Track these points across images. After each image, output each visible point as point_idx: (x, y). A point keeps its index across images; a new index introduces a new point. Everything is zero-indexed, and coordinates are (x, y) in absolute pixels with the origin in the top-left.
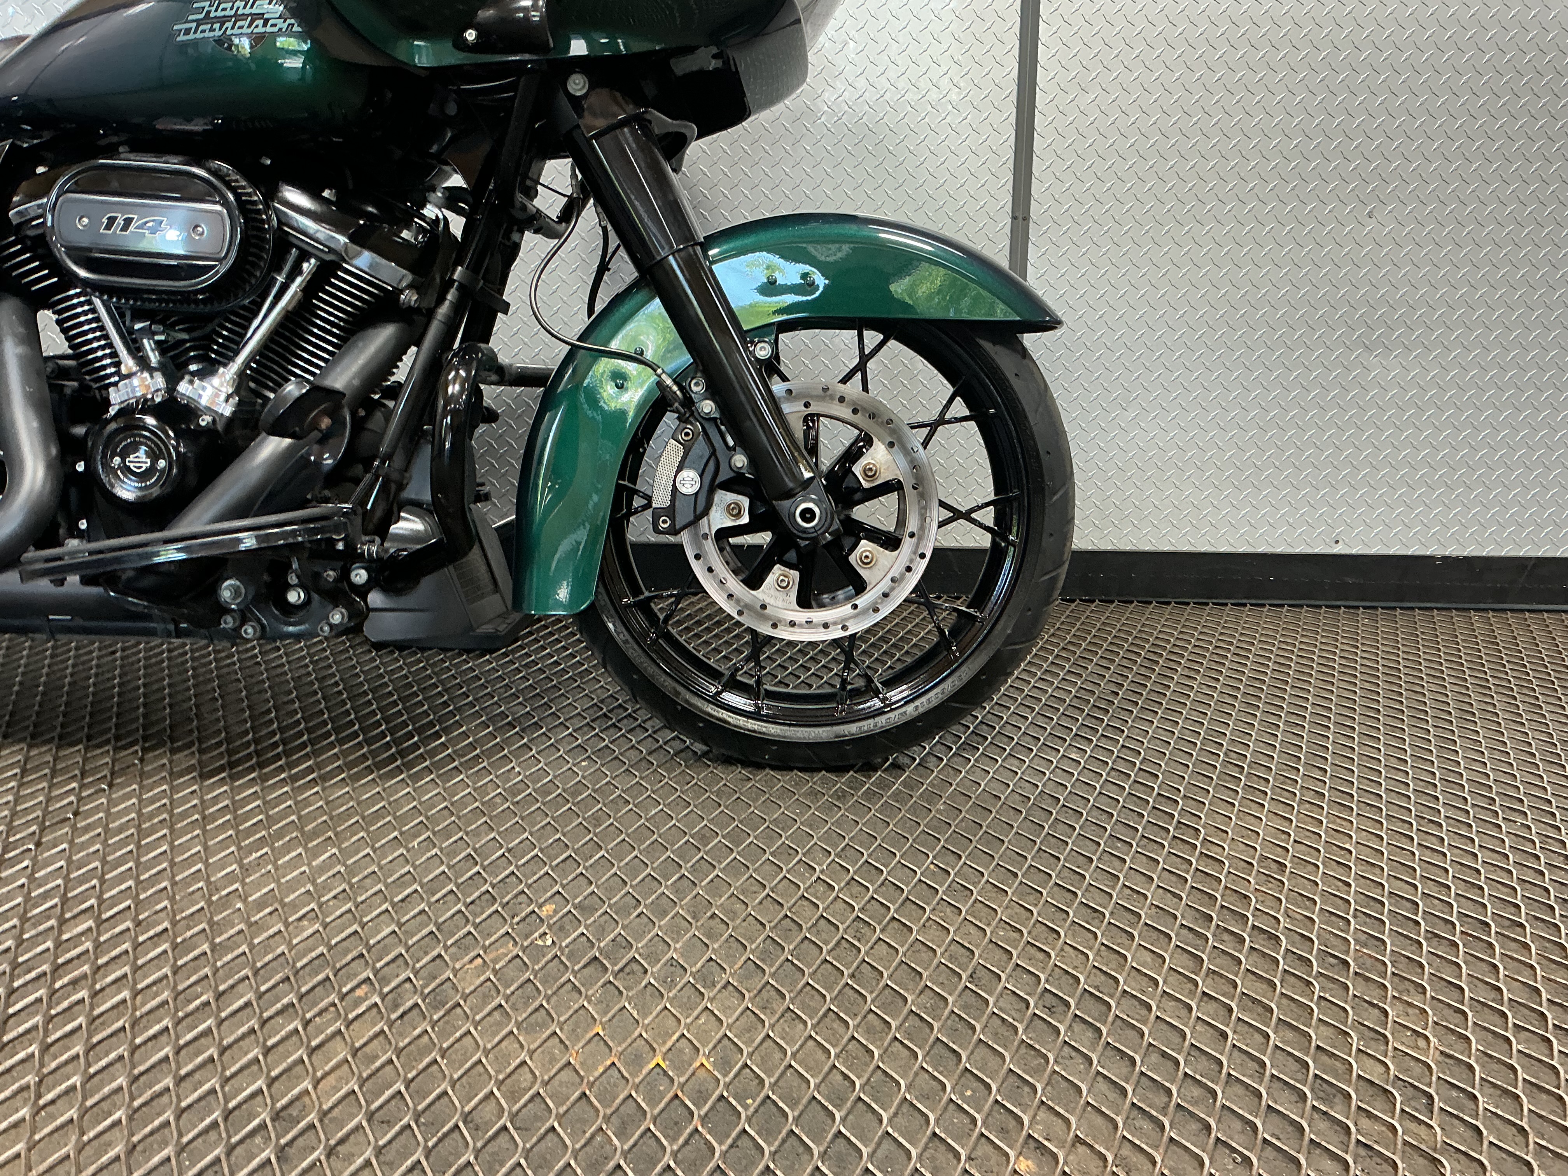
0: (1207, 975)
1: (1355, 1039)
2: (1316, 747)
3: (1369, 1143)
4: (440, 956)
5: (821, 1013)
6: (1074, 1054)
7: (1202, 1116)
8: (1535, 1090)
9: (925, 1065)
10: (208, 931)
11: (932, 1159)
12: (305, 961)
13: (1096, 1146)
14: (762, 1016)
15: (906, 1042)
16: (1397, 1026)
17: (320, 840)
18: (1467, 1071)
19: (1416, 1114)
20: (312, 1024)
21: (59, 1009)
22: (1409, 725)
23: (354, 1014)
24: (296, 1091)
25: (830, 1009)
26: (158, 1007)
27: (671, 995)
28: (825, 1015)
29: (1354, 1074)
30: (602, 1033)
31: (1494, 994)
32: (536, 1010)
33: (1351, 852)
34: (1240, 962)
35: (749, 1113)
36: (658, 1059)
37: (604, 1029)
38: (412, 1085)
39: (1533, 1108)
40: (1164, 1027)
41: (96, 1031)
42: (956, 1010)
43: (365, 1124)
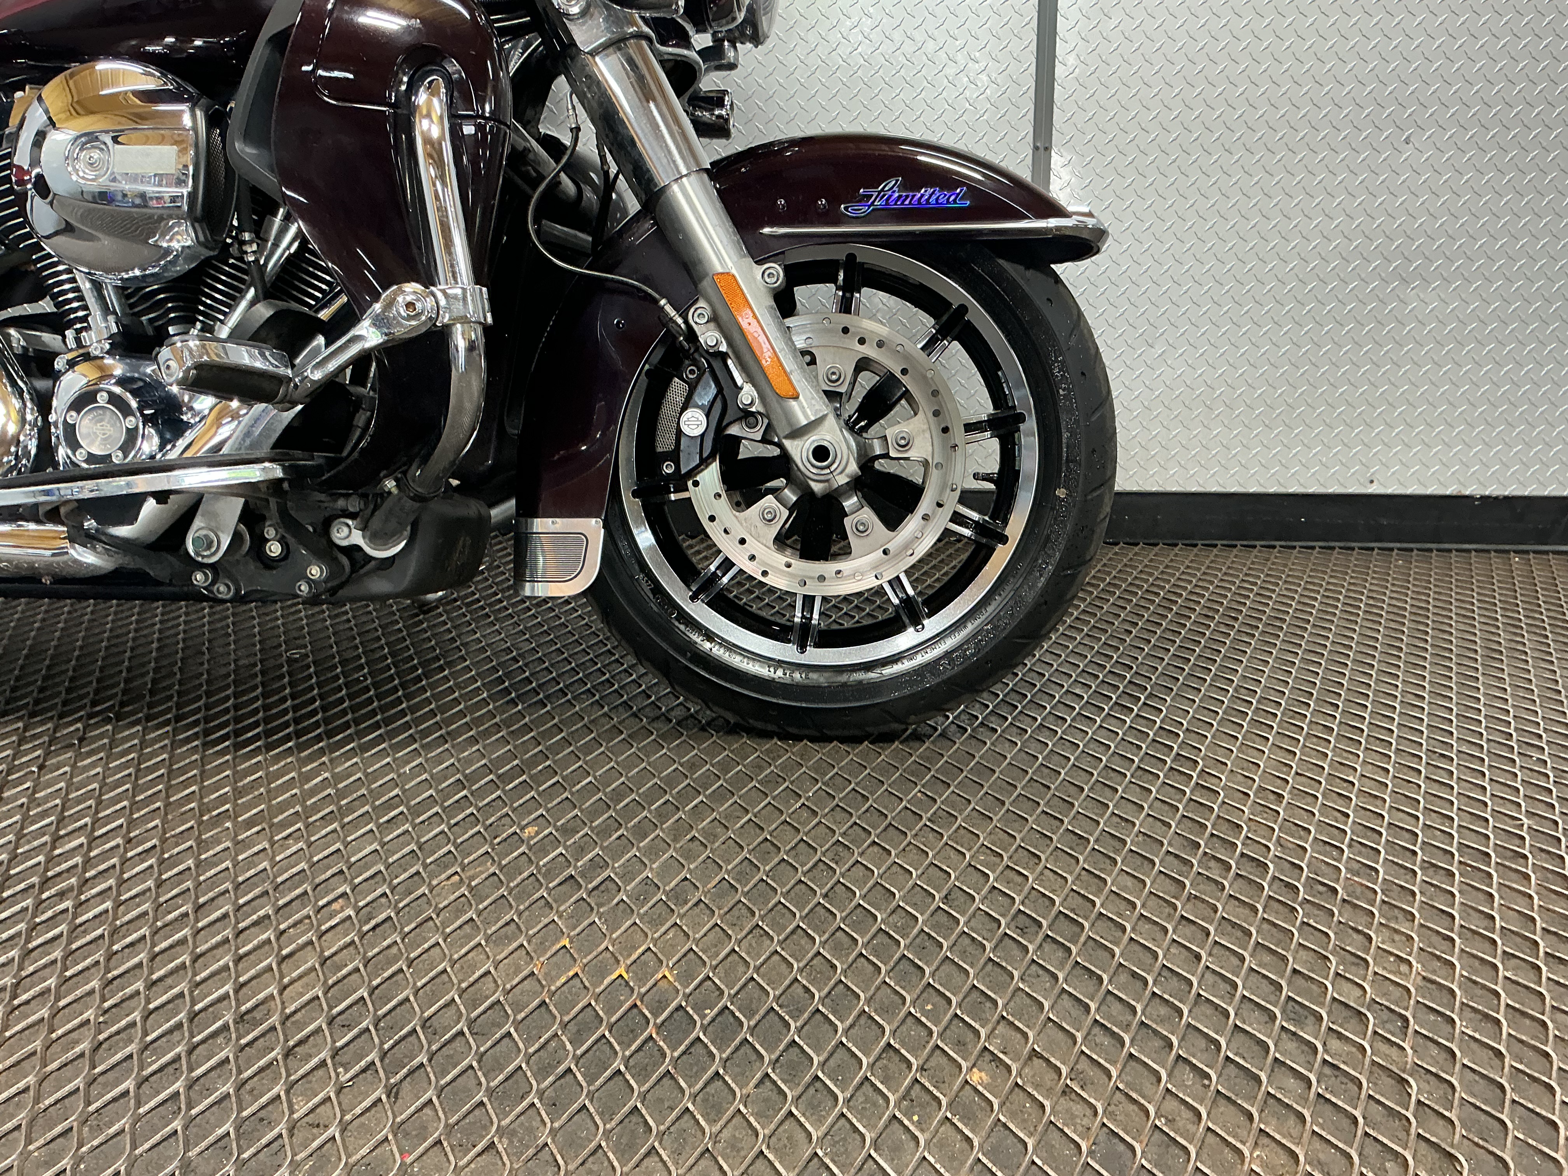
0: (1188, 899)
1: (1334, 963)
2: (1331, 683)
3: (1335, 1062)
4: (418, 873)
5: (788, 930)
6: (1041, 972)
7: (1165, 1033)
8: (1517, 1015)
9: (887, 980)
10: (195, 848)
11: (885, 1068)
12: (286, 876)
13: (1052, 1060)
14: (730, 932)
15: (871, 958)
16: (1380, 951)
17: (315, 764)
18: (1449, 996)
19: (1389, 1036)
20: (286, 935)
21: (44, 917)
22: (1431, 663)
23: (328, 925)
24: (261, 996)
25: (798, 926)
26: (138, 917)
27: (642, 911)
28: (793, 932)
29: (1329, 997)
30: (568, 946)
31: (1486, 922)
32: (507, 924)
33: (1353, 784)
34: (1224, 888)
35: (705, 1022)
36: (621, 970)
37: (571, 942)
38: (376, 992)
39: (1513, 1033)
40: (1137, 948)
41: (77, 938)
42: (926, 929)
43: (324, 1026)
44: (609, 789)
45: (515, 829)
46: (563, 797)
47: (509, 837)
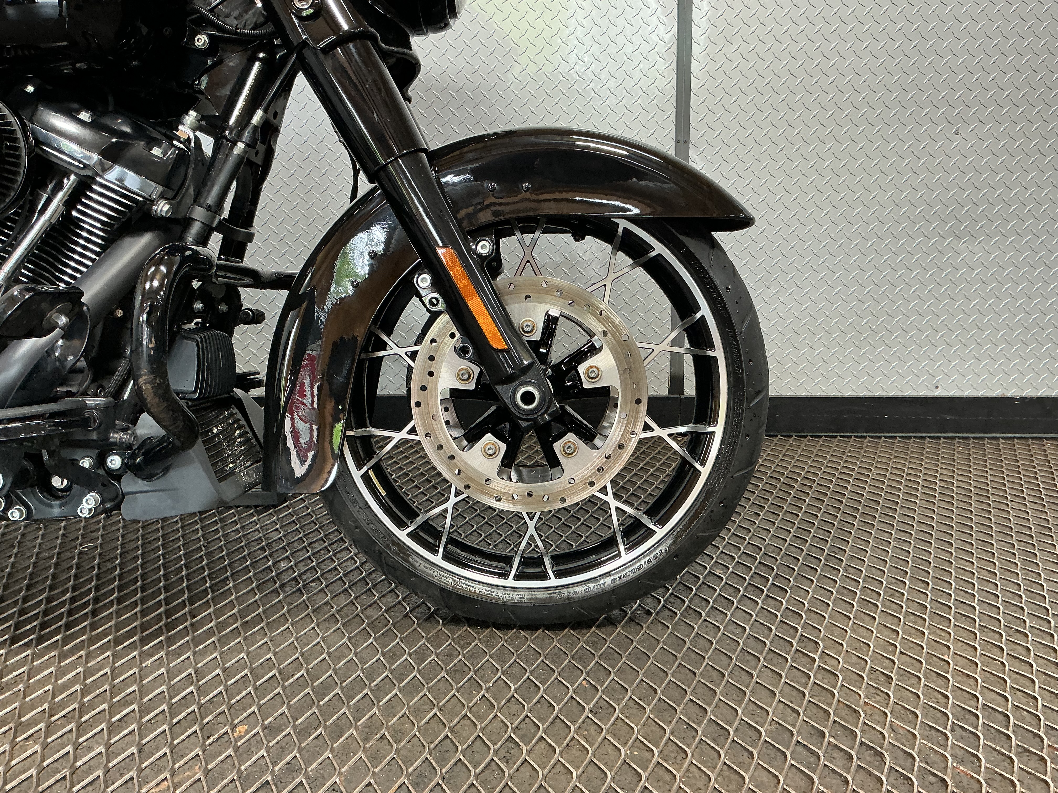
4: (131, 779)
17: (73, 659)
22: (997, 540)
44: (318, 682)
45: (227, 728)
46: (276, 692)
47: (221, 737)
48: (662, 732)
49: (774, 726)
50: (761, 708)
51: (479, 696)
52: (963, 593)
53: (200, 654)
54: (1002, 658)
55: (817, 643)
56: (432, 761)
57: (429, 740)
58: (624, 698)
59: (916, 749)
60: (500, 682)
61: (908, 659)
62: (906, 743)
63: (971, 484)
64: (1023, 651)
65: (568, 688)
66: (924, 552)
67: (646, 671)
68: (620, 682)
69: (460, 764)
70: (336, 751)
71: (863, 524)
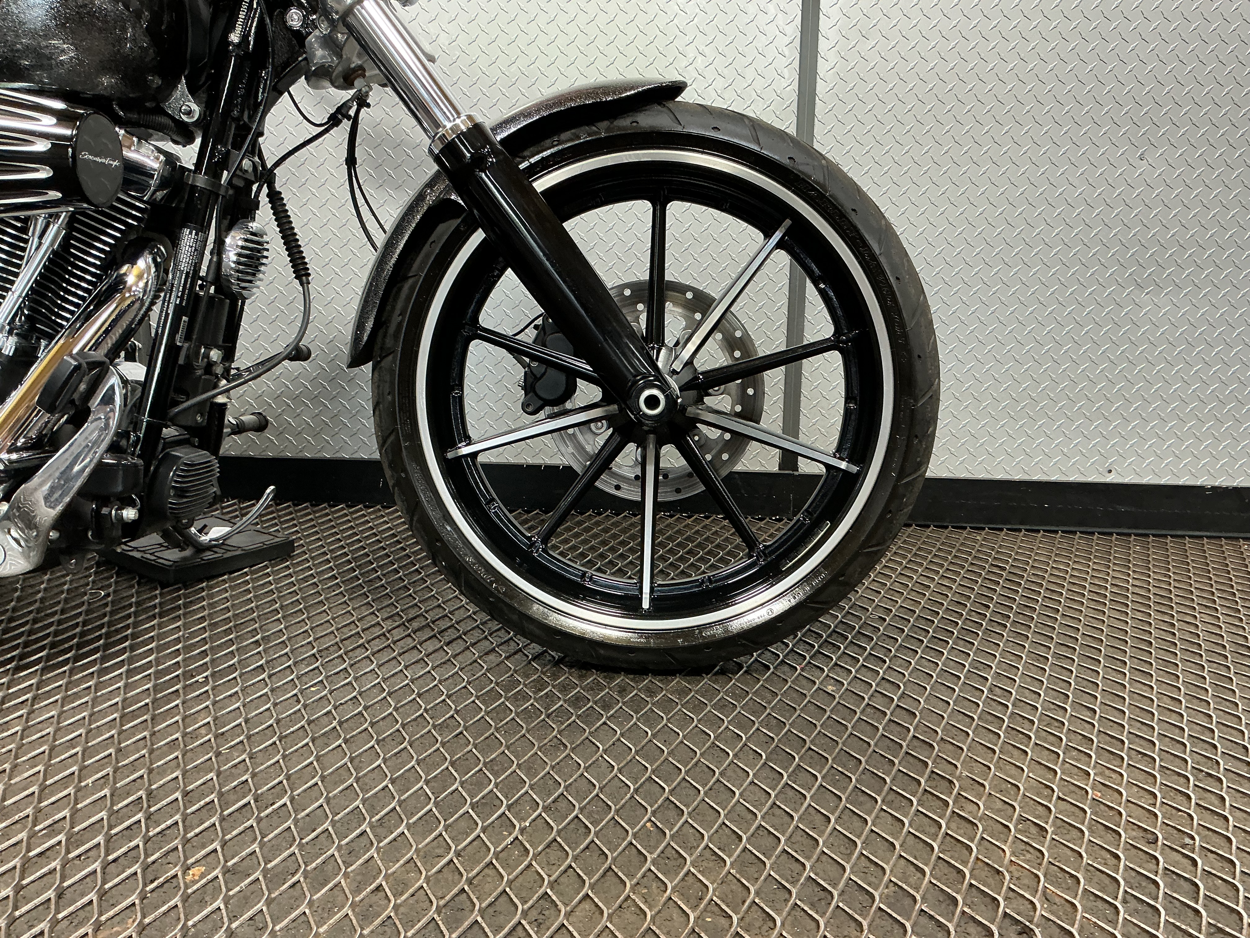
44: (303, 814)
45: (177, 870)
46: (248, 824)
47: (167, 881)
48: (745, 892)
49: (892, 888)
50: (876, 864)
51: (511, 839)
52: (1139, 725)
53: (158, 773)
54: (1190, 809)
55: (951, 782)
56: (440, 923)
57: (440, 894)
58: (698, 846)
59: (1076, 926)
60: (539, 821)
61: (1069, 806)
62: (1064, 917)
63: (1149, 591)
64: (1217, 802)
65: (627, 831)
66: (1090, 671)
67: (729, 812)
68: (695, 825)
69: (476, 927)
70: (316, 905)
71: (1014, 635)
